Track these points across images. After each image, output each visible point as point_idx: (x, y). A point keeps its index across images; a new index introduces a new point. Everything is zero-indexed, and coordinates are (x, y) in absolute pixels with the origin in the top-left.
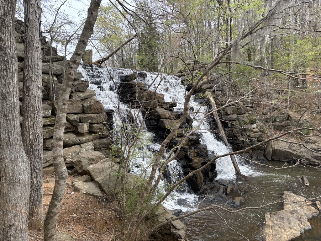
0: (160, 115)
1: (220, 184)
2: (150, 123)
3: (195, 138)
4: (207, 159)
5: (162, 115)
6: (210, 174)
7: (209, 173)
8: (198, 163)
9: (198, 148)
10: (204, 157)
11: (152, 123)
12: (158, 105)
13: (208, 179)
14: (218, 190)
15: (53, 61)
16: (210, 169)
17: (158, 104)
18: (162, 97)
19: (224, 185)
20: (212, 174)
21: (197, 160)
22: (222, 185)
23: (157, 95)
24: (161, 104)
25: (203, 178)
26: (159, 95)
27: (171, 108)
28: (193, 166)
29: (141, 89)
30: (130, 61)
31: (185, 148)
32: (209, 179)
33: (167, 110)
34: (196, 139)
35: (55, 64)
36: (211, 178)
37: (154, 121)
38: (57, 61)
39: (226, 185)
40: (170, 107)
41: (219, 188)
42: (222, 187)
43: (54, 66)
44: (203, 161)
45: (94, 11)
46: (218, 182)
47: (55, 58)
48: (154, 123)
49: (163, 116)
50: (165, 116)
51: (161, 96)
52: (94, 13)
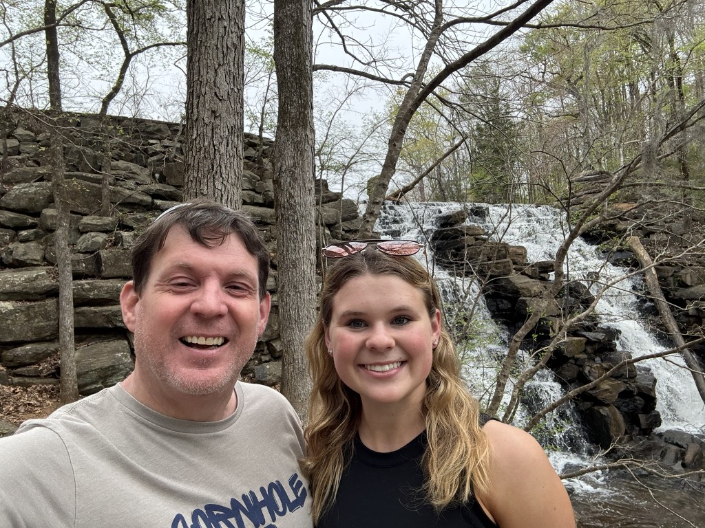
0: (518, 288)
1: (666, 442)
2: (498, 305)
3: (601, 338)
4: (633, 385)
5: (523, 289)
6: (642, 417)
7: (640, 415)
8: (611, 392)
9: (610, 360)
10: (626, 380)
11: (501, 306)
12: (515, 269)
13: (637, 428)
14: (663, 455)
15: (323, 203)
16: (640, 407)
17: (514, 266)
18: (522, 253)
19: (677, 445)
20: (647, 419)
21: (608, 385)
22: (672, 443)
23: (511, 250)
24: (519, 267)
25: (623, 427)
26: (514, 249)
27: (542, 275)
28: (600, 397)
29: (477, 239)
30: (456, 185)
31: (578, 359)
32: (641, 429)
33: (534, 278)
34: (603, 339)
35: (326, 207)
36: (644, 426)
37: (505, 302)
38: (329, 202)
39: (685, 446)
40: (540, 272)
41: (666, 450)
42: (674, 448)
43: (325, 211)
44: (623, 389)
45: (397, 141)
46: (663, 438)
47: (327, 197)
48: (505, 304)
49: (524, 291)
50: (529, 291)
51: (520, 251)
52: (397, 144)
